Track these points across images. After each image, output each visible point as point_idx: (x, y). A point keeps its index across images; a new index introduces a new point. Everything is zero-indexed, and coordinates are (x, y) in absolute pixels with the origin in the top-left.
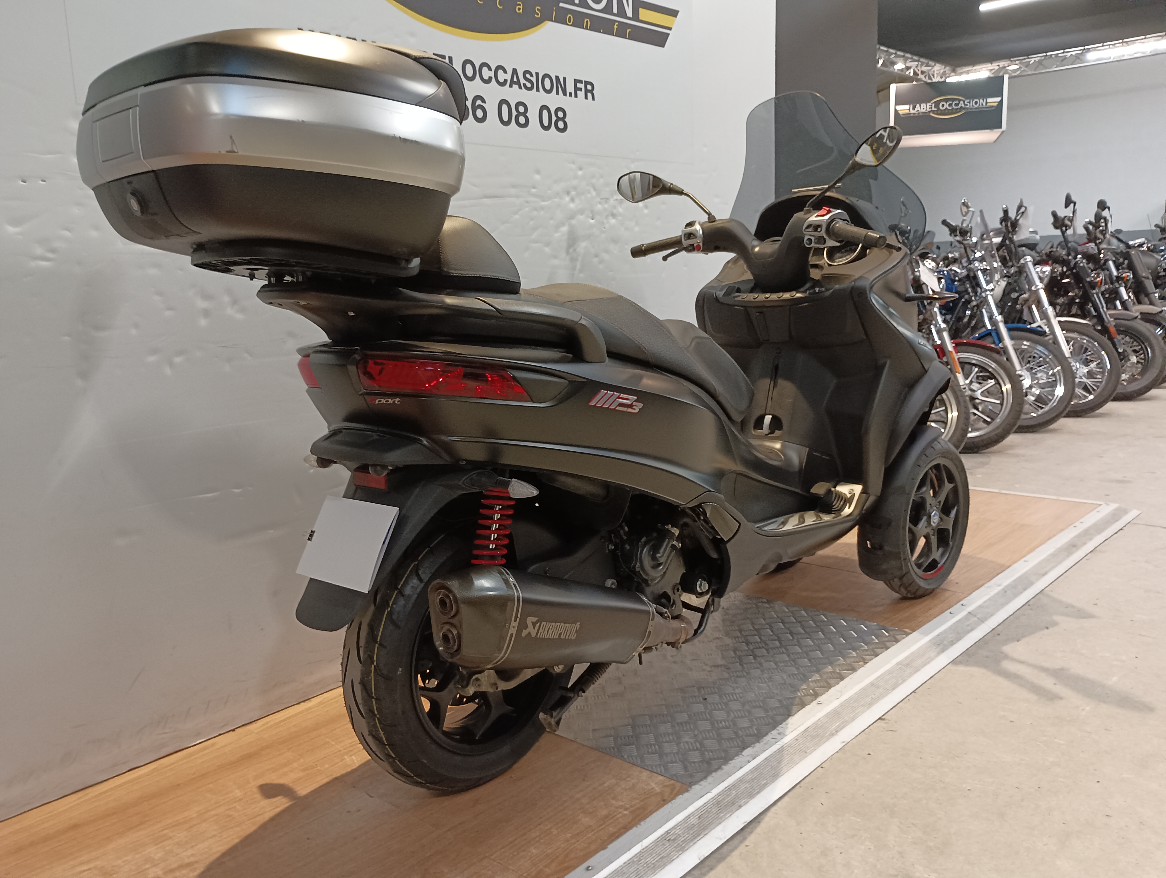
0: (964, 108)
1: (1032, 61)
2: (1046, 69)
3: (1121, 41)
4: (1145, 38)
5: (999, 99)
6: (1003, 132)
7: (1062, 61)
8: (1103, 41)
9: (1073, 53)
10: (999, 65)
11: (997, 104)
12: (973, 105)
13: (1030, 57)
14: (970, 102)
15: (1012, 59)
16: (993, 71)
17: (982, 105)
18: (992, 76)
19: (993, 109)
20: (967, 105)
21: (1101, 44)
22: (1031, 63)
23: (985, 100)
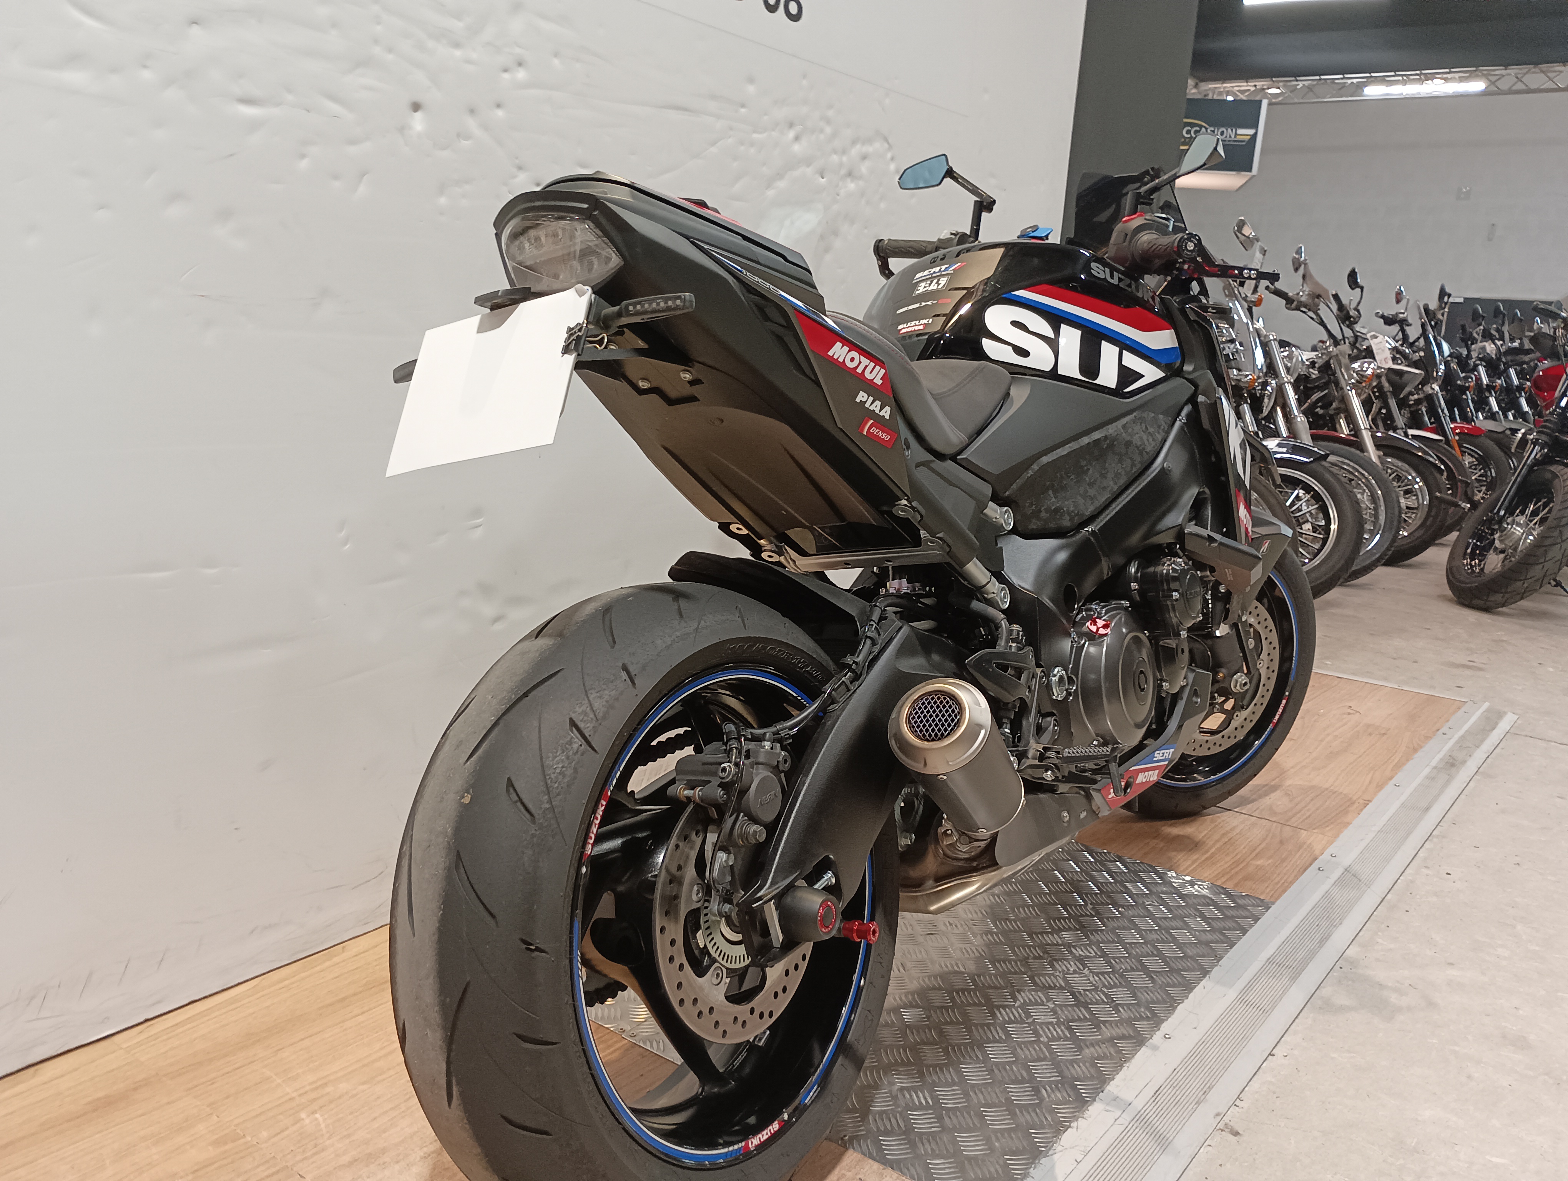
1: (1301, 85)
2: (1318, 97)
4: (1448, 73)
5: (1251, 132)
6: (1254, 176)
7: (1341, 89)
8: (1395, 70)
9: (1355, 81)
10: (1255, 86)
11: (1249, 137)
13: (1298, 78)
14: (1214, 132)
15: (1274, 79)
16: (1248, 93)
17: (1230, 137)
18: (1245, 98)
19: (1244, 143)
21: (1393, 73)
22: (1298, 87)
23: (1234, 130)
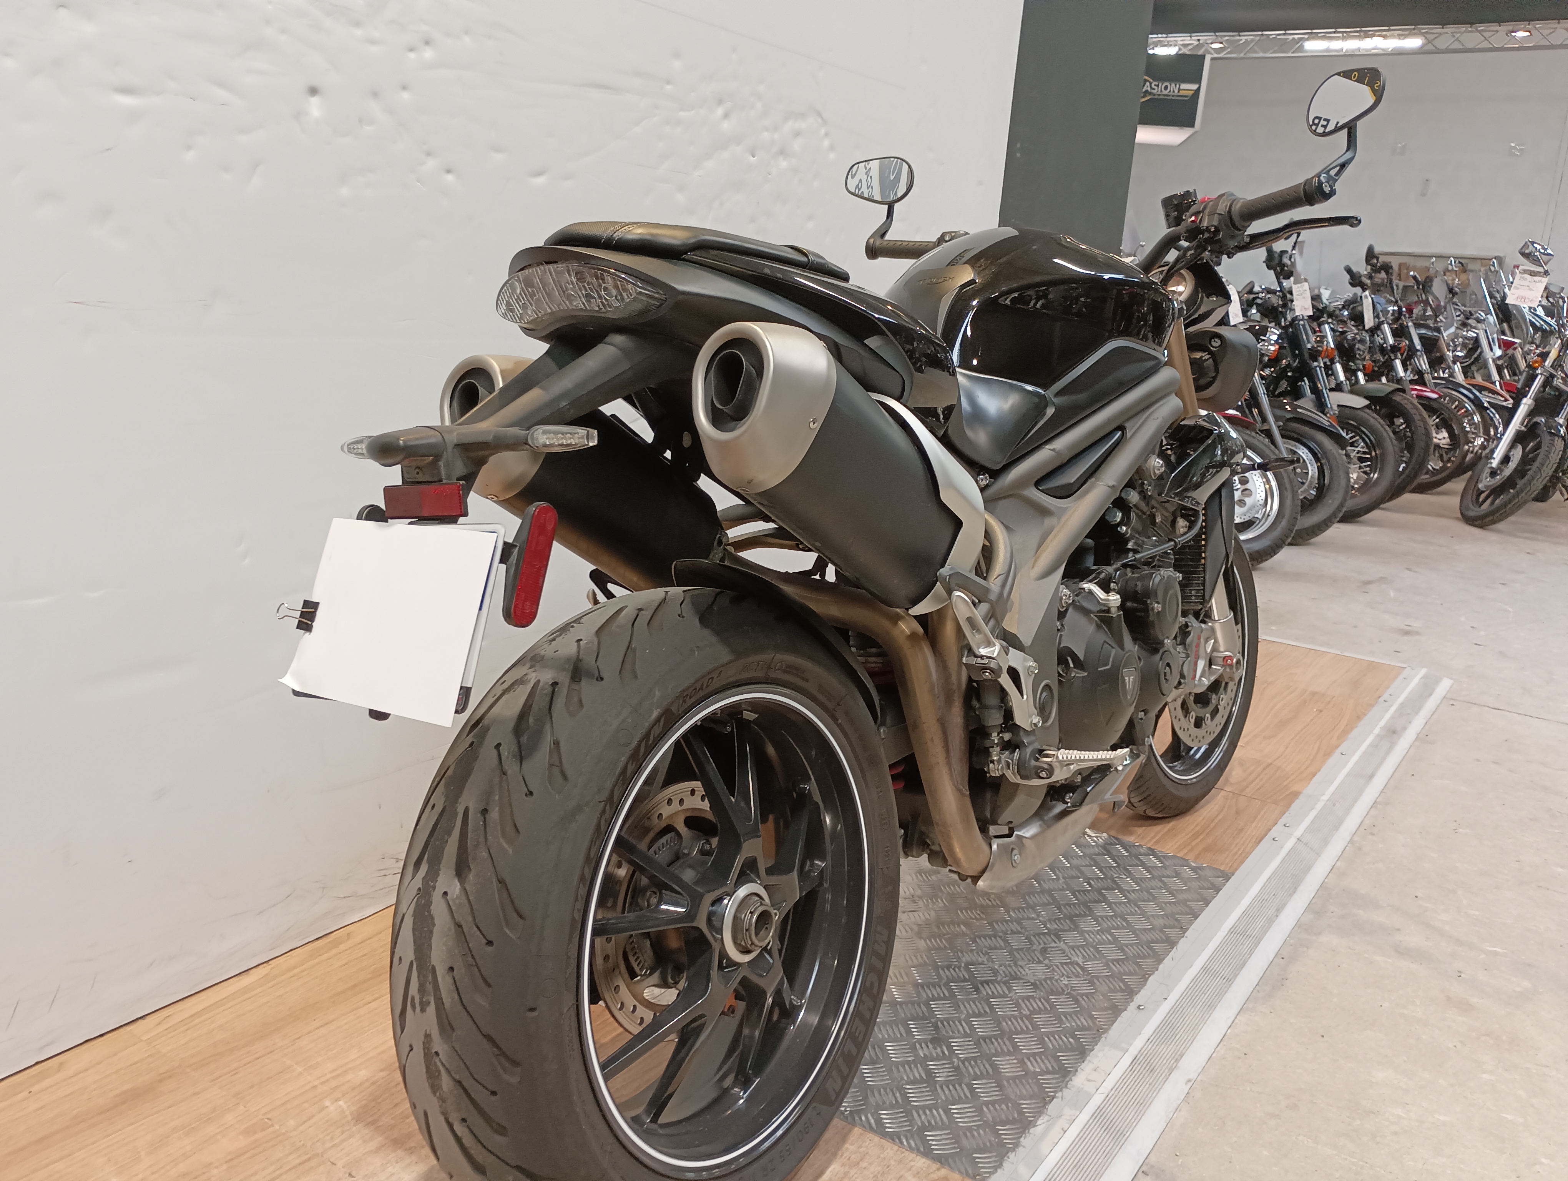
0: (1150, 94)
3: (1358, 29)
4: (1388, 30)
5: (1194, 87)
6: (1196, 132)
7: (1282, 45)
8: (1336, 26)
9: (1296, 37)
10: (1199, 40)
11: (1192, 92)
12: (1161, 91)
14: (1158, 86)
16: (1191, 47)
17: (1174, 91)
18: (1188, 53)
19: (1187, 99)
20: (1154, 89)
23: (1178, 86)
